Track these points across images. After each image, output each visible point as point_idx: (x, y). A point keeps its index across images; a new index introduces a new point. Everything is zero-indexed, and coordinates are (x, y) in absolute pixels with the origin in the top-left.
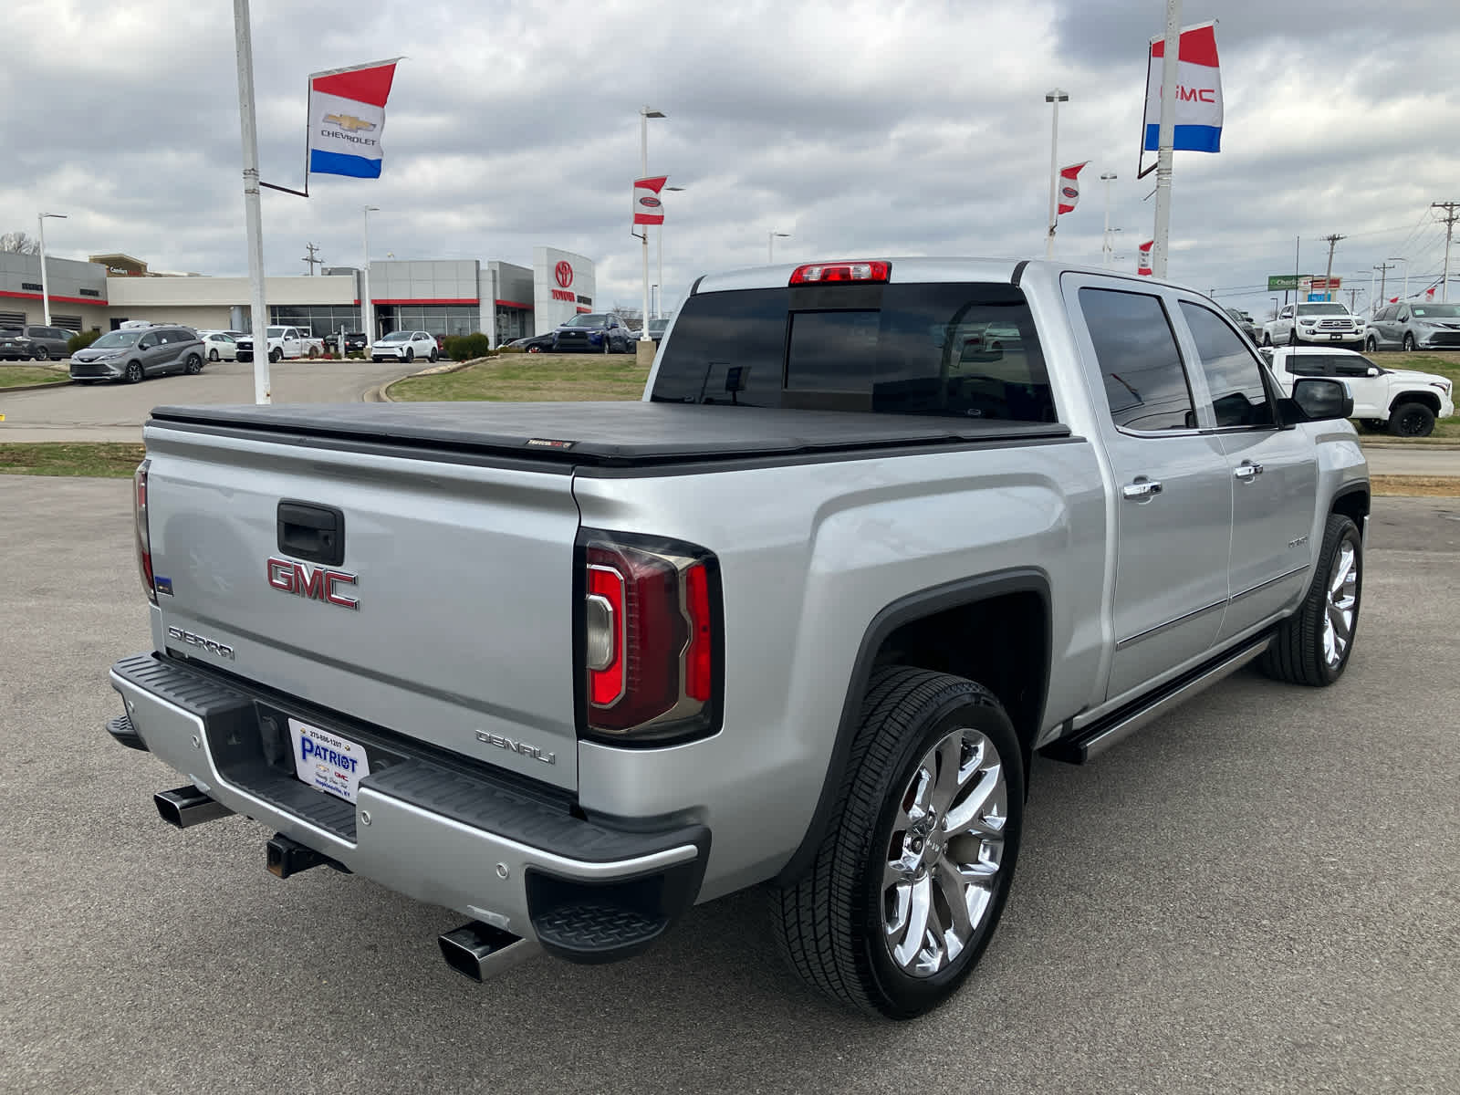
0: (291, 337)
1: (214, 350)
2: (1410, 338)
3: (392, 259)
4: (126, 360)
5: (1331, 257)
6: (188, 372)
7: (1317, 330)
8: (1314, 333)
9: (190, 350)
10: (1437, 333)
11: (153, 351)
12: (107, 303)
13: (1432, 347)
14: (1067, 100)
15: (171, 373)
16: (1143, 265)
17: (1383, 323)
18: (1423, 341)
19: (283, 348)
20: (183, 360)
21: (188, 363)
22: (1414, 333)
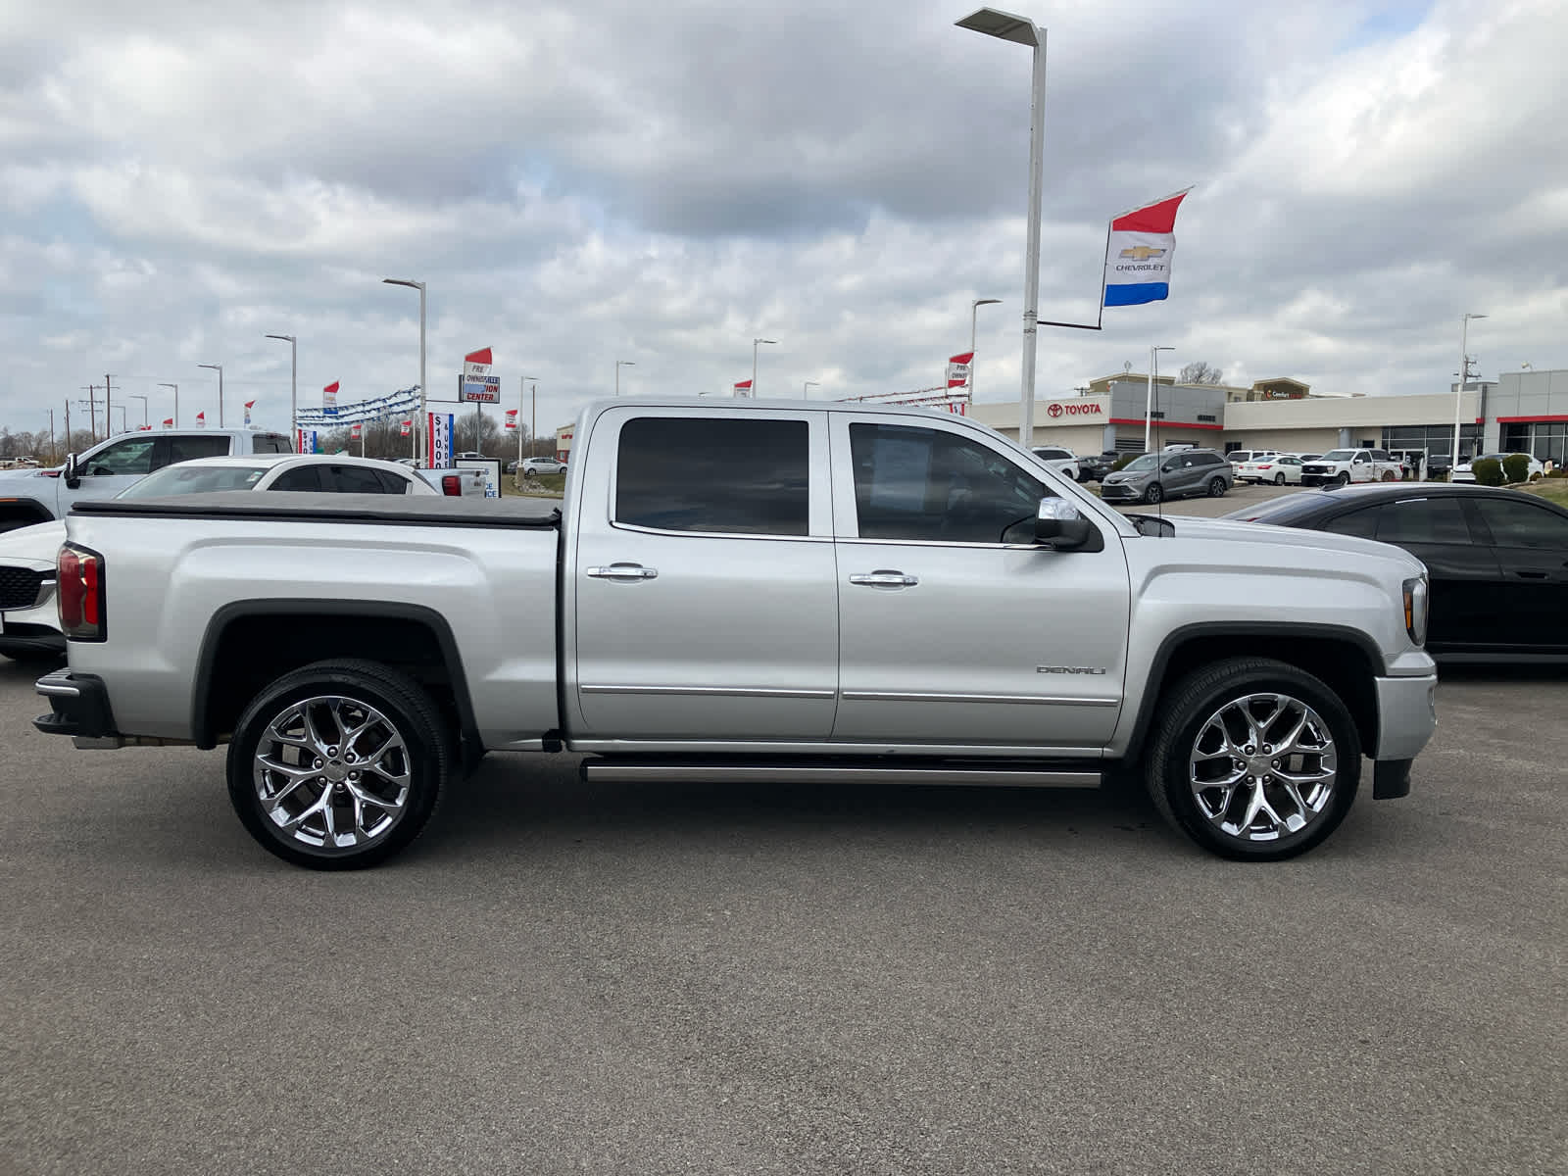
0: (1361, 461)
1: (1281, 474)
3: (1528, 370)
4: (1147, 482)
6: (1210, 494)
9: (1214, 473)
11: (1175, 473)
12: (1222, 427)
15: (1195, 495)
19: (1350, 472)
20: (1206, 483)
21: (1211, 485)
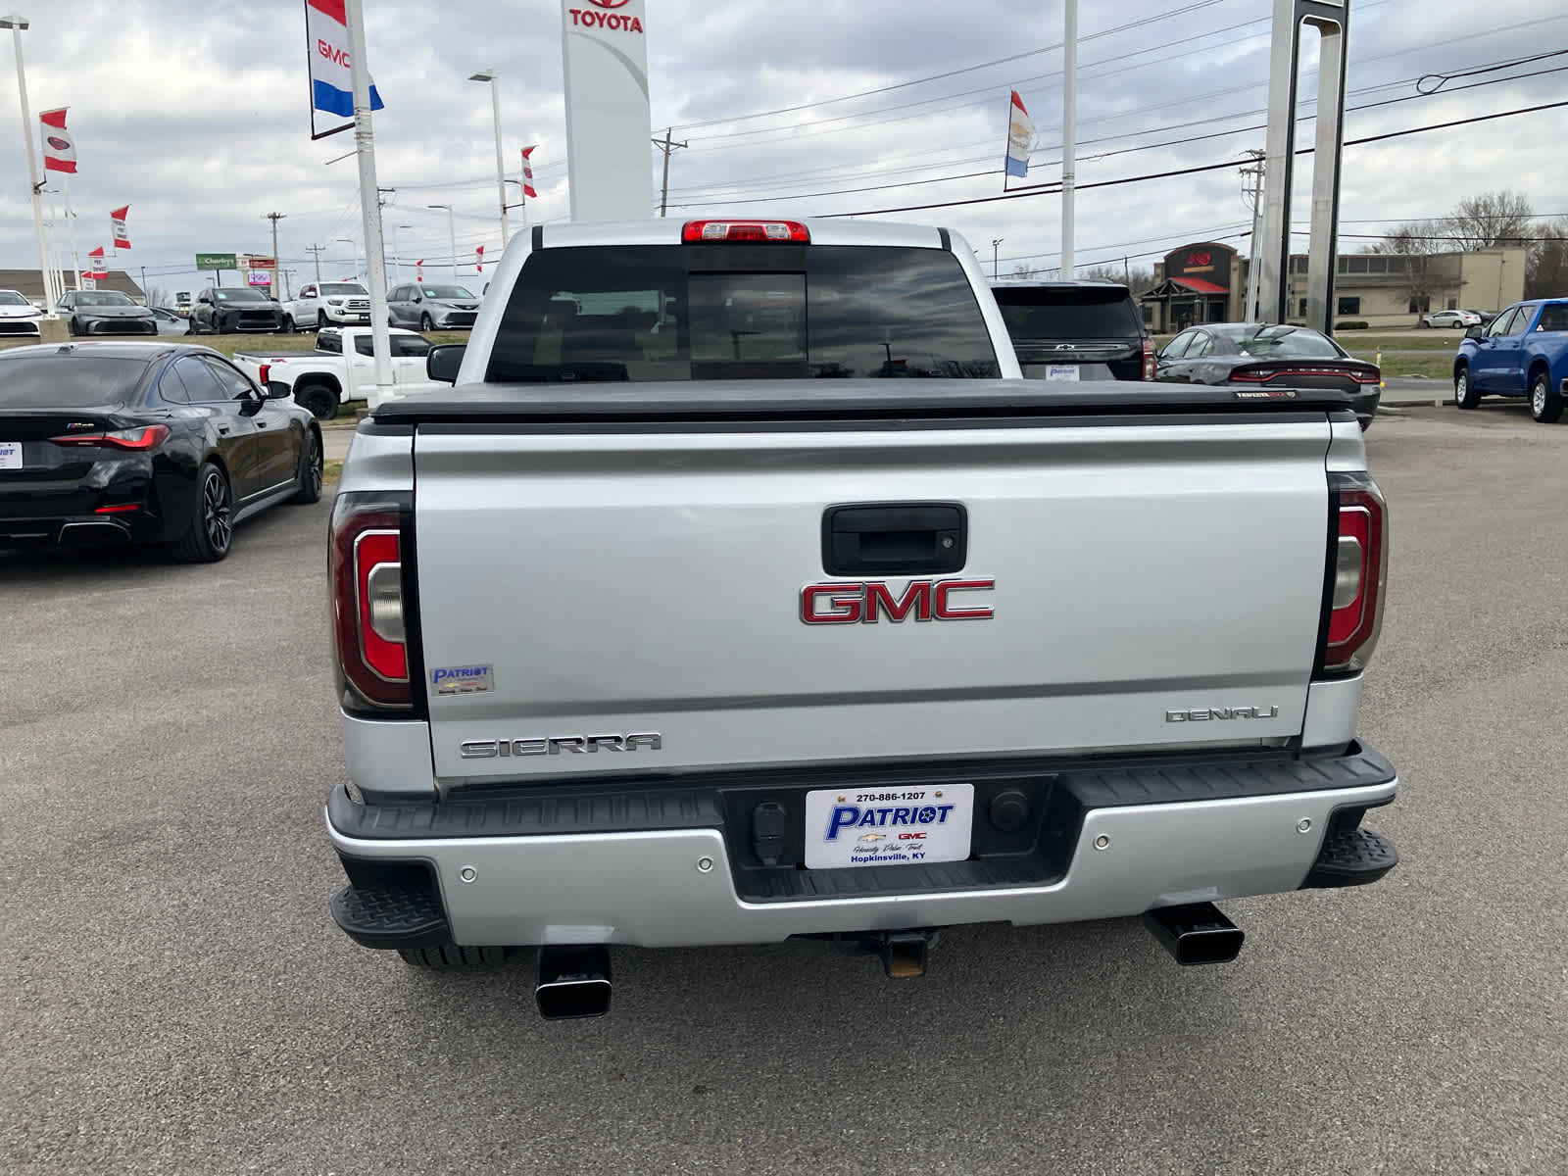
2: (427, 319)
5: (275, 235)
7: (346, 311)
8: (344, 313)
10: (451, 314)
13: (449, 327)
14: (27, 28)
16: (120, 236)
17: (397, 304)
18: (440, 321)
22: (431, 313)
